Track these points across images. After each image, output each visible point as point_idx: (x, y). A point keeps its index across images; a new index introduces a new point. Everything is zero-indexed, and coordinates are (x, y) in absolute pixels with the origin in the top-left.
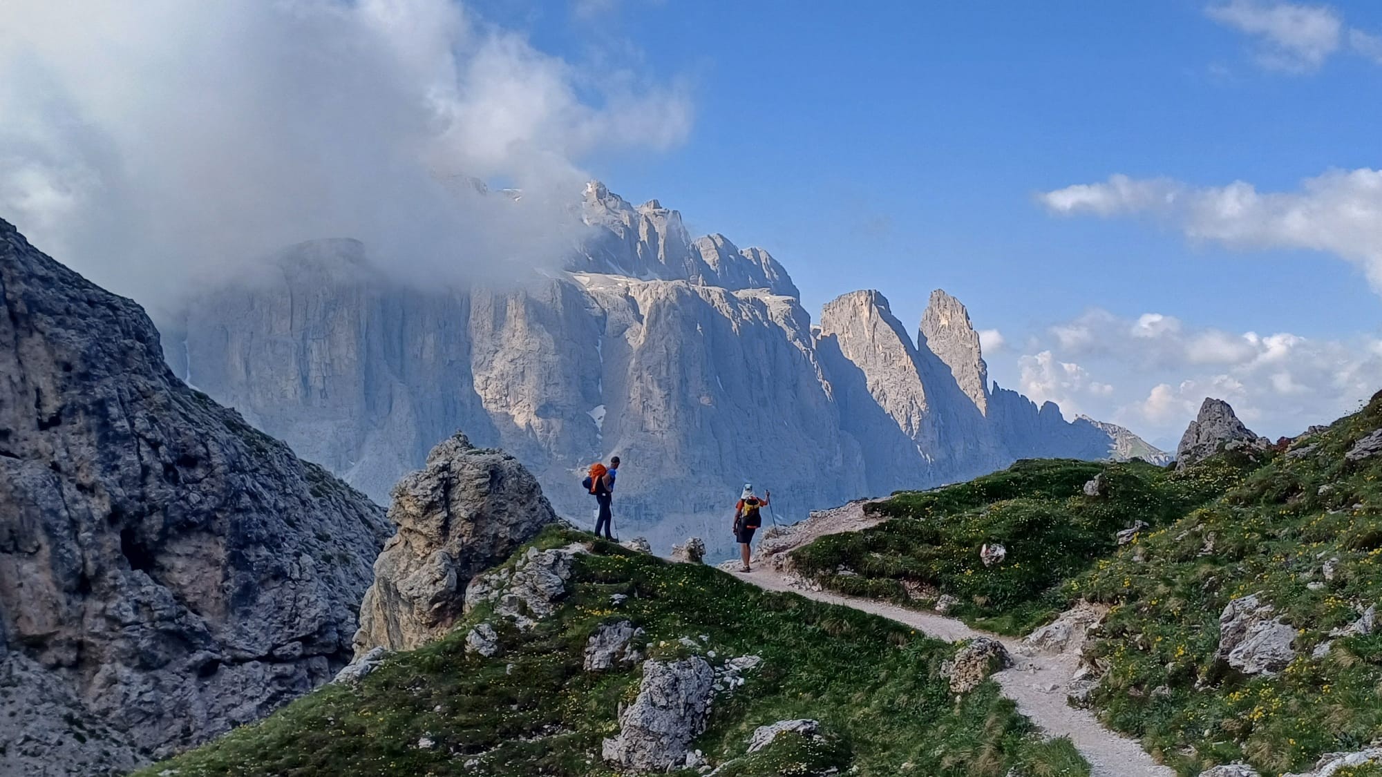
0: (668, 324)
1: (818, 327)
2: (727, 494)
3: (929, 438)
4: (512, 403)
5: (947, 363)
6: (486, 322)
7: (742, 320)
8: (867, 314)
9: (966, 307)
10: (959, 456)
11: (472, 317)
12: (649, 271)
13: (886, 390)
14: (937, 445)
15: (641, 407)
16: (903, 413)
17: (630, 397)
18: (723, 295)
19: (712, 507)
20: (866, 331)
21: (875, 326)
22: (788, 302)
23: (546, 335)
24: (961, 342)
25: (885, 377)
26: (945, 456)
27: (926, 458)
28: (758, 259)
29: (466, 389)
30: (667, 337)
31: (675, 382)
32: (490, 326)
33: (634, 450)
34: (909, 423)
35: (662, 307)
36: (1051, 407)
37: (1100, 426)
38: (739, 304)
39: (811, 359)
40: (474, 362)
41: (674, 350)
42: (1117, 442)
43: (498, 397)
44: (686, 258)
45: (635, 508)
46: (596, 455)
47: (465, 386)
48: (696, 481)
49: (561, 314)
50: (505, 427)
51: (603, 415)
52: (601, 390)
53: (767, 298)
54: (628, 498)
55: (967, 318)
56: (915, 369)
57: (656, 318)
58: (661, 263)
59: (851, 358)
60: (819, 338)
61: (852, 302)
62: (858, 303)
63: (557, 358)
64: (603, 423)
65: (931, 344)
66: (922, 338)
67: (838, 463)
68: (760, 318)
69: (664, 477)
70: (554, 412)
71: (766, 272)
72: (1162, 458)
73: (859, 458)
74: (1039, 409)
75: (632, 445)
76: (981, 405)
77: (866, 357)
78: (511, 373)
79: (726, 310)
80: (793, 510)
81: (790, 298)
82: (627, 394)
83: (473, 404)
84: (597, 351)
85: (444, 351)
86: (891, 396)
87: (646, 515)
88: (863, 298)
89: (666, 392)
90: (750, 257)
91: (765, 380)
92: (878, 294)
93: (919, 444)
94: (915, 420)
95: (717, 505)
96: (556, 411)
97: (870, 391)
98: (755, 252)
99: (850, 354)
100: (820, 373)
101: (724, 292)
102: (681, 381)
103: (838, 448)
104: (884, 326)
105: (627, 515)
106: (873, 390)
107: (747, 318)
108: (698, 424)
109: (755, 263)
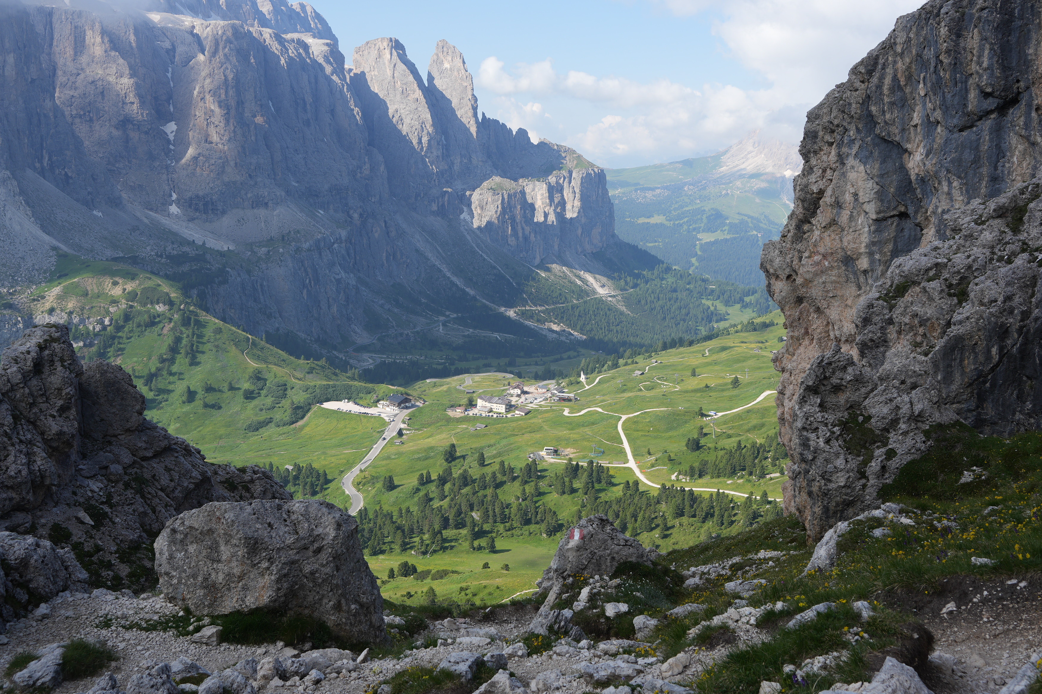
0: (225, 55)
1: (352, 67)
2: (278, 194)
3: (435, 154)
4: (95, 118)
5: (449, 97)
6: (68, 49)
7: (289, 56)
8: (389, 56)
9: (463, 54)
10: (456, 168)
11: (55, 44)
12: (212, 14)
13: (403, 116)
14: (441, 159)
15: (206, 123)
16: (416, 134)
17: (195, 115)
18: (273, 35)
19: (266, 204)
20: (388, 70)
21: (395, 66)
22: (327, 44)
23: (121, 61)
24: (459, 81)
25: (402, 106)
26: (446, 167)
27: (433, 169)
28: (305, 11)
29: (48, 104)
30: (225, 66)
31: (233, 103)
32: (72, 53)
33: (201, 158)
34: (420, 142)
35: (220, 41)
36: (522, 133)
37: (556, 147)
38: (286, 44)
39: (345, 90)
40: (59, 83)
41: (230, 76)
42: (567, 159)
43: (82, 113)
44: (243, 5)
45: (204, 205)
46: (169, 162)
47: (47, 101)
48: (252, 183)
49: (134, 45)
50: (89, 137)
51: (175, 130)
52: (172, 109)
53: (310, 40)
54: (197, 196)
55: (464, 63)
56: (424, 100)
57: (215, 49)
58: (222, 8)
59: (376, 91)
60: (352, 74)
61: (377, 46)
62: (382, 48)
63: (132, 81)
64: (174, 136)
65: (437, 82)
66: (431, 78)
67: (367, 169)
68: (304, 55)
69: (226, 179)
70: (131, 126)
71: (312, 23)
72: (596, 170)
73: (382, 168)
74: (514, 133)
75: (199, 154)
76: (473, 130)
77: (388, 90)
78: (92, 92)
79: (275, 47)
80: (331, 207)
81: (328, 41)
82: (193, 112)
83: (55, 117)
84: (167, 77)
85: (25, 70)
86: (407, 121)
87: (212, 210)
88: (385, 44)
89: (225, 112)
90: (298, 10)
91: (308, 105)
92: (397, 41)
93: (428, 158)
94: (425, 140)
95: (270, 202)
96: (134, 125)
97: (391, 116)
98: (303, 6)
99: (376, 88)
100: (352, 102)
101: (274, 33)
102: (238, 102)
103: (366, 160)
104: (401, 67)
105: (196, 210)
106: (393, 116)
107: (293, 55)
108: (253, 138)
109: (302, 15)
